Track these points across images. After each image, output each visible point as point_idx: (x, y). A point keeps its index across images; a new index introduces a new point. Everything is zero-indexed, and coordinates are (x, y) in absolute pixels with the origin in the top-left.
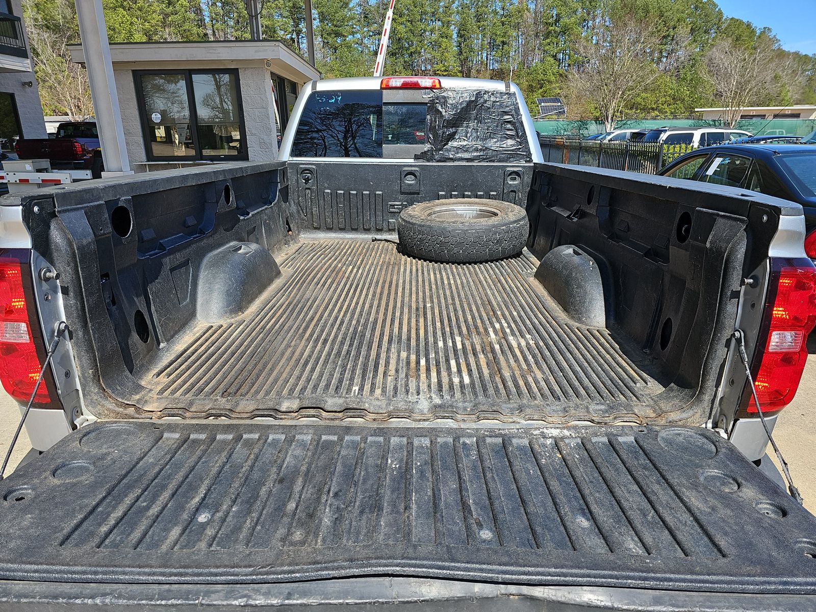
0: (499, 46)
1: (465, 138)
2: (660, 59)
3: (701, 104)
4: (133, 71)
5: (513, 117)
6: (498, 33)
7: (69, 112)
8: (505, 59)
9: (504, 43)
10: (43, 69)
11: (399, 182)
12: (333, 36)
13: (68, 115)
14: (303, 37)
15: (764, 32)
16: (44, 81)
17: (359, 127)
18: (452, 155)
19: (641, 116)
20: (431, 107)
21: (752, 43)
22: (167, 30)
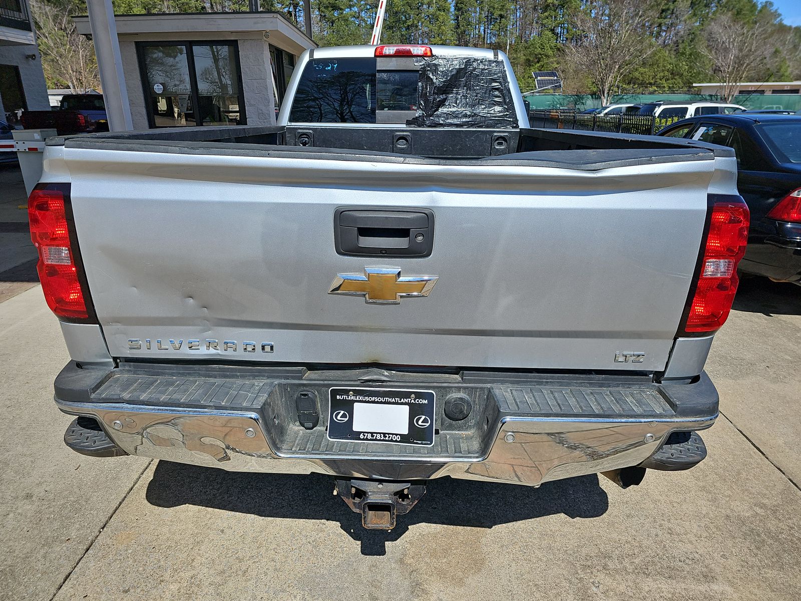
0: (497, 19)
1: (455, 105)
2: (659, 34)
3: (700, 80)
4: (136, 43)
5: (501, 84)
6: (496, 6)
7: (70, 84)
8: (503, 33)
9: (501, 16)
10: (45, 42)
11: (391, 146)
12: (330, 9)
13: (70, 88)
14: (300, 10)
15: (766, 6)
16: (46, 54)
17: (354, 96)
18: (442, 120)
19: (638, 91)
20: (422, 74)
21: (753, 17)
22: (165, 4)
